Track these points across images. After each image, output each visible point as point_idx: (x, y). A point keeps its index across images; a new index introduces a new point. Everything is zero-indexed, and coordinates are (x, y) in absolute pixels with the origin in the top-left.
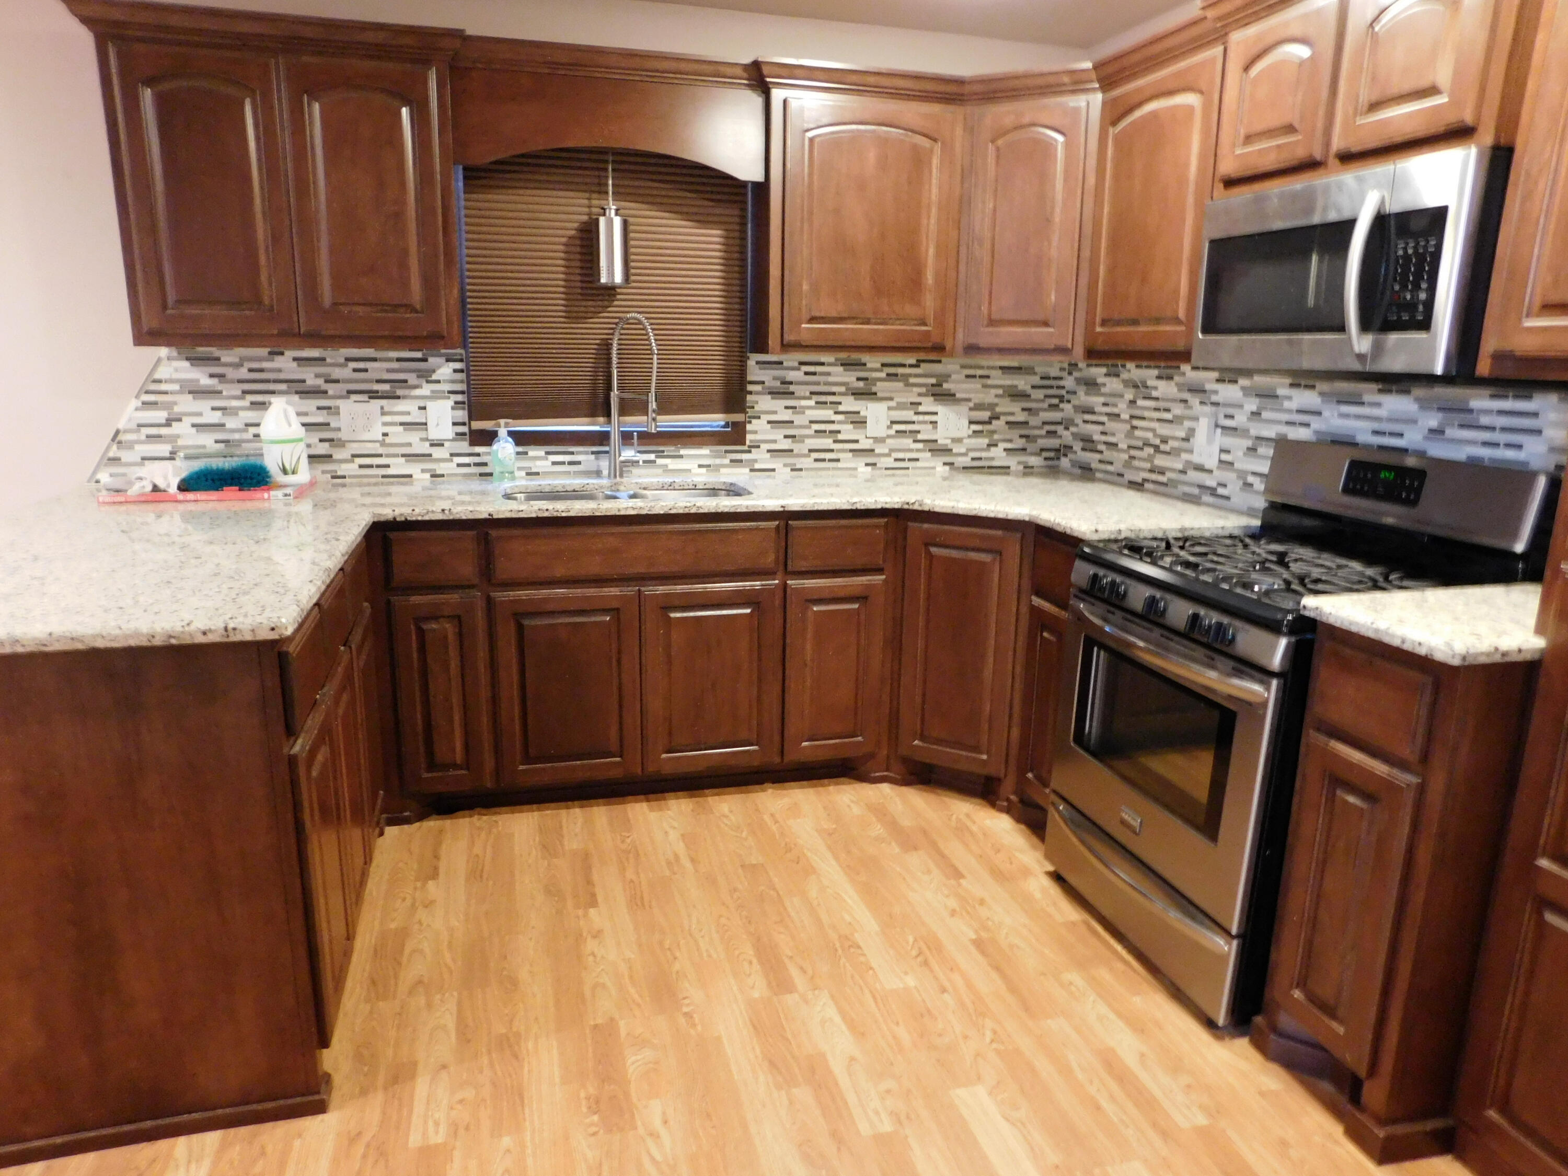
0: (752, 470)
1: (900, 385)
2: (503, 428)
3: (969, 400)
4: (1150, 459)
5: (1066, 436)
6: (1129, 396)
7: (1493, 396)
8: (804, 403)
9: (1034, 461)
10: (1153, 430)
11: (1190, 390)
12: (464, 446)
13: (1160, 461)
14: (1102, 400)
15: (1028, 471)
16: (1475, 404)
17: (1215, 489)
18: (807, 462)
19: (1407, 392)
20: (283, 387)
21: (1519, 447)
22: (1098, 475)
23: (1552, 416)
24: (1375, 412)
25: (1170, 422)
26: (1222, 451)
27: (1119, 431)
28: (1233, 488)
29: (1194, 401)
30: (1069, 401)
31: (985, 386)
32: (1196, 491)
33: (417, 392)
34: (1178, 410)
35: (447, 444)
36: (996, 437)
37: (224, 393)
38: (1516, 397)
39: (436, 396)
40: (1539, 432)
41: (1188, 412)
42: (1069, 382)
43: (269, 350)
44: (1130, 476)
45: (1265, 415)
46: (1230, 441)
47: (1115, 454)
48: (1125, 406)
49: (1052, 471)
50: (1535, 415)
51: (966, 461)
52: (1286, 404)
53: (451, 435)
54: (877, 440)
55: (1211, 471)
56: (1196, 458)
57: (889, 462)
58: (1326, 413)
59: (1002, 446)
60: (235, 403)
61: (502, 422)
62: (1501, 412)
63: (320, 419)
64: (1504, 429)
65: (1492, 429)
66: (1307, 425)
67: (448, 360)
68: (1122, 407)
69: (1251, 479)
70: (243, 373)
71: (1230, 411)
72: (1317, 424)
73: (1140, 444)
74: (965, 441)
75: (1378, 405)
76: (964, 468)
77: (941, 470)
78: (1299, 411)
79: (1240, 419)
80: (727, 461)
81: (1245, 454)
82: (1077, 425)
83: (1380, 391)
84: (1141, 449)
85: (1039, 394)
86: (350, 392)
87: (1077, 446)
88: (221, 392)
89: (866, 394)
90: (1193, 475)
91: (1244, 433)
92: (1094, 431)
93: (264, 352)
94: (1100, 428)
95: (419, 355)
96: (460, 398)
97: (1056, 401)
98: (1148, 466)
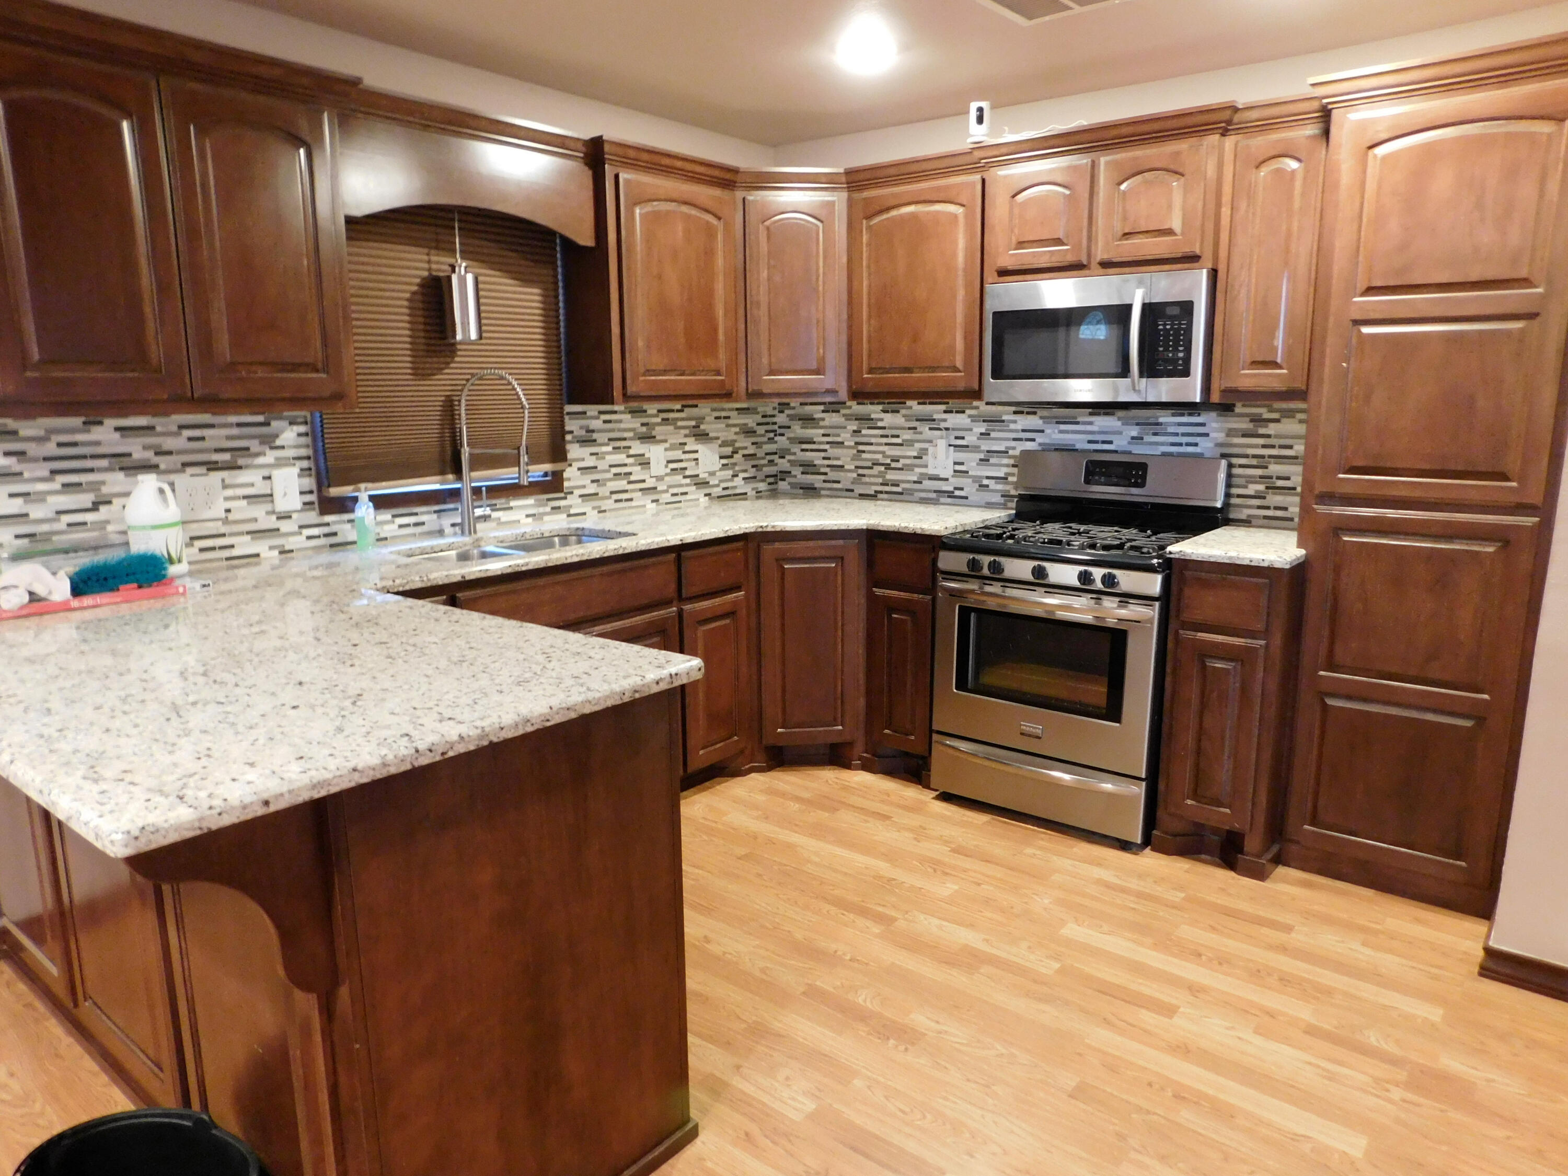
0: (569, 516)
1: (671, 428)
2: (365, 492)
3: (717, 438)
4: (881, 474)
5: (783, 464)
6: (853, 426)
7: (1173, 415)
8: (604, 449)
9: (762, 486)
10: (883, 453)
11: (917, 420)
12: (312, 516)
13: (891, 476)
14: (822, 431)
15: (759, 495)
16: (1161, 420)
17: (953, 492)
18: (608, 504)
19: (1113, 414)
20: (104, 463)
21: (1196, 445)
22: (823, 492)
23: (1214, 425)
24: (1089, 428)
25: (901, 445)
26: (955, 463)
27: (845, 457)
28: (970, 489)
29: (924, 428)
30: (783, 435)
31: (728, 426)
32: (934, 495)
33: (261, 460)
34: (907, 435)
35: (295, 516)
36: (737, 468)
37: (26, 475)
38: (1190, 415)
39: (280, 463)
40: (1207, 435)
41: (918, 437)
42: (781, 419)
43: (83, 419)
44: (859, 490)
45: (993, 435)
46: (961, 456)
47: (842, 474)
48: (849, 435)
49: (774, 494)
50: (1203, 425)
51: (717, 491)
52: (1012, 426)
53: (299, 506)
54: (660, 479)
55: (947, 480)
56: (931, 471)
57: (666, 497)
58: (1048, 431)
59: (742, 475)
61: (363, 486)
62: (1180, 424)
64: (1184, 435)
65: (1177, 434)
66: (1033, 440)
67: (291, 423)
68: (846, 437)
69: (985, 482)
70: (51, 448)
71: (960, 434)
72: (1040, 438)
73: (869, 464)
74: (718, 474)
75: (1091, 423)
76: (719, 497)
77: (704, 500)
78: (1023, 431)
79: (970, 439)
80: (548, 509)
81: (978, 464)
82: (795, 454)
83: (1091, 414)
84: (871, 468)
85: (761, 430)
86: (185, 465)
87: (796, 471)
88: (21, 474)
89: (648, 438)
90: (927, 484)
91: (976, 449)
92: (817, 459)
93: (77, 421)
94: (823, 454)
95: (260, 418)
96: (305, 464)
97: (772, 435)
98: (880, 480)
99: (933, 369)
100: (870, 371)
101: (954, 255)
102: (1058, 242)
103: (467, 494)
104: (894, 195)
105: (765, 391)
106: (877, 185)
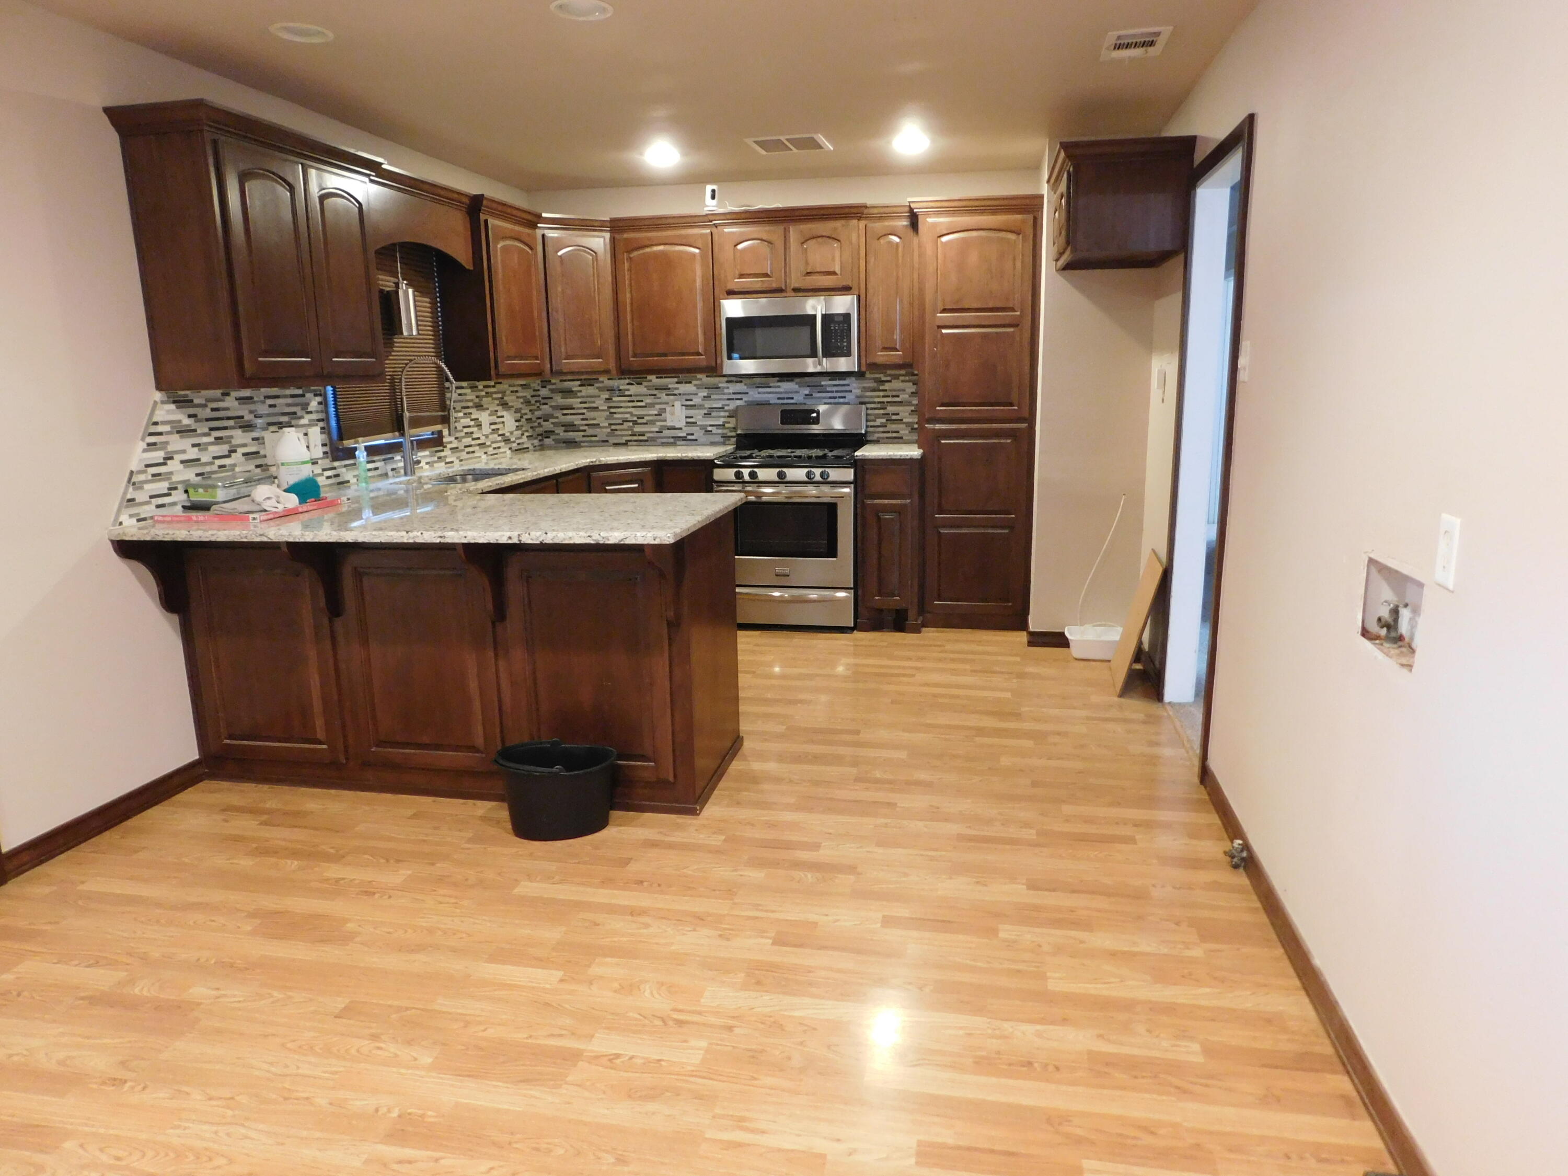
0: (447, 463)
1: (490, 399)
2: (361, 445)
3: (513, 407)
4: (630, 429)
5: (548, 426)
6: (606, 395)
7: (830, 380)
9: (536, 442)
10: (631, 413)
11: (656, 389)
12: (327, 463)
13: (638, 429)
14: (580, 400)
15: (536, 449)
16: (823, 383)
17: (686, 437)
18: (463, 455)
19: (792, 381)
20: (231, 423)
21: (844, 397)
22: (582, 444)
23: (855, 385)
24: (777, 390)
25: (645, 407)
26: (687, 417)
27: (600, 418)
28: (698, 433)
29: (663, 396)
30: (546, 404)
31: (518, 397)
32: (672, 440)
33: (303, 422)
34: (649, 400)
35: (320, 462)
36: (524, 429)
37: (199, 431)
38: (840, 380)
39: (311, 424)
40: (851, 391)
41: (658, 401)
42: (544, 392)
43: (221, 391)
44: (613, 440)
45: (712, 397)
46: (691, 412)
47: (598, 430)
48: (602, 402)
49: (542, 448)
50: (848, 385)
51: (514, 446)
52: (726, 391)
53: (321, 455)
54: (487, 436)
55: (681, 429)
56: (669, 424)
57: (490, 451)
58: (750, 393)
59: (526, 434)
60: (205, 440)
61: (360, 439)
62: (835, 385)
63: (253, 449)
64: (837, 392)
65: (832, 392)
66: (741, 399)
67: (315, 395)
68: (600, 403)
69: (709, 428)
70: (207, 413)
71: (689, 397)
72: (745, 398)
73: (620, 422)
74: (515, 433)
75: (779, 387)
76: (516, 450)
77: (509, 452)
78: (734, 393)
79: (697, 400)
80: (436, 459)
81: (703, 417)
82: (557, 418)
83: (778, 381)
84: (622, 424)
85: (533, 401)
86: (270, 424)
87: (560, 430)
88: (195, 430)
89: (479, 407)
90: (666, 433)
91: (701, 407)
92: (577, 420)
93: (218, 393)
94: (581, 417)
95: (300, 392)
96: (321, 424)
97: (538, 404)
98: (630, 433)
99: (683, 354)
100: (635, 356)
101: (695, 281)
102: (766, 275)
103: (407, 446)
104: (649, 239)
105: (565, 371)
106: (634, 230)
